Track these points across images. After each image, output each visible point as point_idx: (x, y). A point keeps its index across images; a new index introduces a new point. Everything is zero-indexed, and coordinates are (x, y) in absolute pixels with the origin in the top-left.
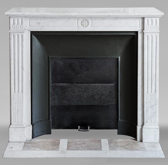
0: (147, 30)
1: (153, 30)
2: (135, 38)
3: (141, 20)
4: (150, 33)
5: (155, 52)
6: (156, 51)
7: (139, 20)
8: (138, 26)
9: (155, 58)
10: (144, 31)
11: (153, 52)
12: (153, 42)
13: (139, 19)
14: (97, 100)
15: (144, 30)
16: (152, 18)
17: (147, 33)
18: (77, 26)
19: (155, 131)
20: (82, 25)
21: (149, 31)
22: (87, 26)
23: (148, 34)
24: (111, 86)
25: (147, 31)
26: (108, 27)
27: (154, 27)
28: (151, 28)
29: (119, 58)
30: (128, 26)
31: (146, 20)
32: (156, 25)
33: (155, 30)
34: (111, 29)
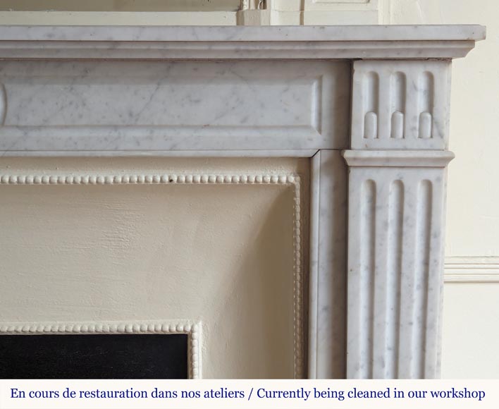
0: (367, 148)
1: (405, 149)
2: (294, 202)
3: (328, 82)
4: (387, 164)
5: (417, 295)
7: (315, 86)
8: (313, 121)
9: (415, 331)
10: (348, 154)
11: (403, 291)
12: (405, 228)
13: (320, 79)
15: (349, 147)
16: (404, 68)
17: (367, 164)
21: (382, 154)
23: (378, 176)
25: (366, 154)
26: (116, 127)
27: (414, 129)
28: (392, 136)
29: (195, 335)
30: (244, 120)
31: (362, 81)
32: (429, 116)
33: (421, 143)
34: (131, 140)
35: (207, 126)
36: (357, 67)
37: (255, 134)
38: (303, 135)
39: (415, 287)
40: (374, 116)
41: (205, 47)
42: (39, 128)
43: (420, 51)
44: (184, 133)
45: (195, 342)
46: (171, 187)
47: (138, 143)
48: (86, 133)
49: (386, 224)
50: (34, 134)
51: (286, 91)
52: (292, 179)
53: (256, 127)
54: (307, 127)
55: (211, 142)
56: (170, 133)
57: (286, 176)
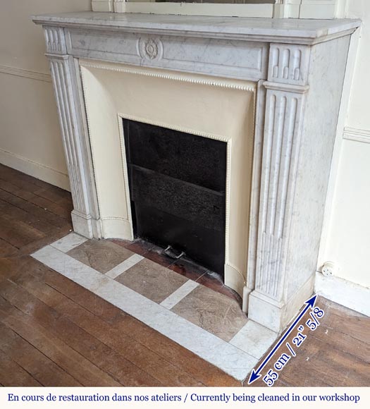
0: (273, 82)
1: (287, 84)
3: (265, 50)
4: (279, 89)
5: (289, 145)
6: (292, 143)
13: (262, 48)
14: (194, 215)
15: (267, 79)
16: (289, 47)
17: (272, 88)
18: (138, 54)
19: (273, 311)
20: (147, 53)
22: (155, 57)
23: (277, 93)
24: (218, 196)
26: (194, 62)
27: (292, 75)
28: (283, 77)
29: (228, 143)
30: (234, 63)
31: (273, 52)
32: (298, 70)
33: (294, 82)
34: (199, 67)
35: (222, 65)
36: (271, 46)
37: (238, 70)
38: (254, 72)
39: (288, 142)
40: (277, 67)
41: (214, 34)
42: (173, 60)
43: (293, 41)
44: (215, 67)
45: (228, 146)
46: (213, 87)
47: (200, 69)
48: (185, 63)
49: (279, 114)
50: (171, 62)
51: (249, 53)
52: (253, 90)
53: (239, 67)
54: (256, 69)
55: (223, 71)
56: (210, 66)
57: (251, 88)
